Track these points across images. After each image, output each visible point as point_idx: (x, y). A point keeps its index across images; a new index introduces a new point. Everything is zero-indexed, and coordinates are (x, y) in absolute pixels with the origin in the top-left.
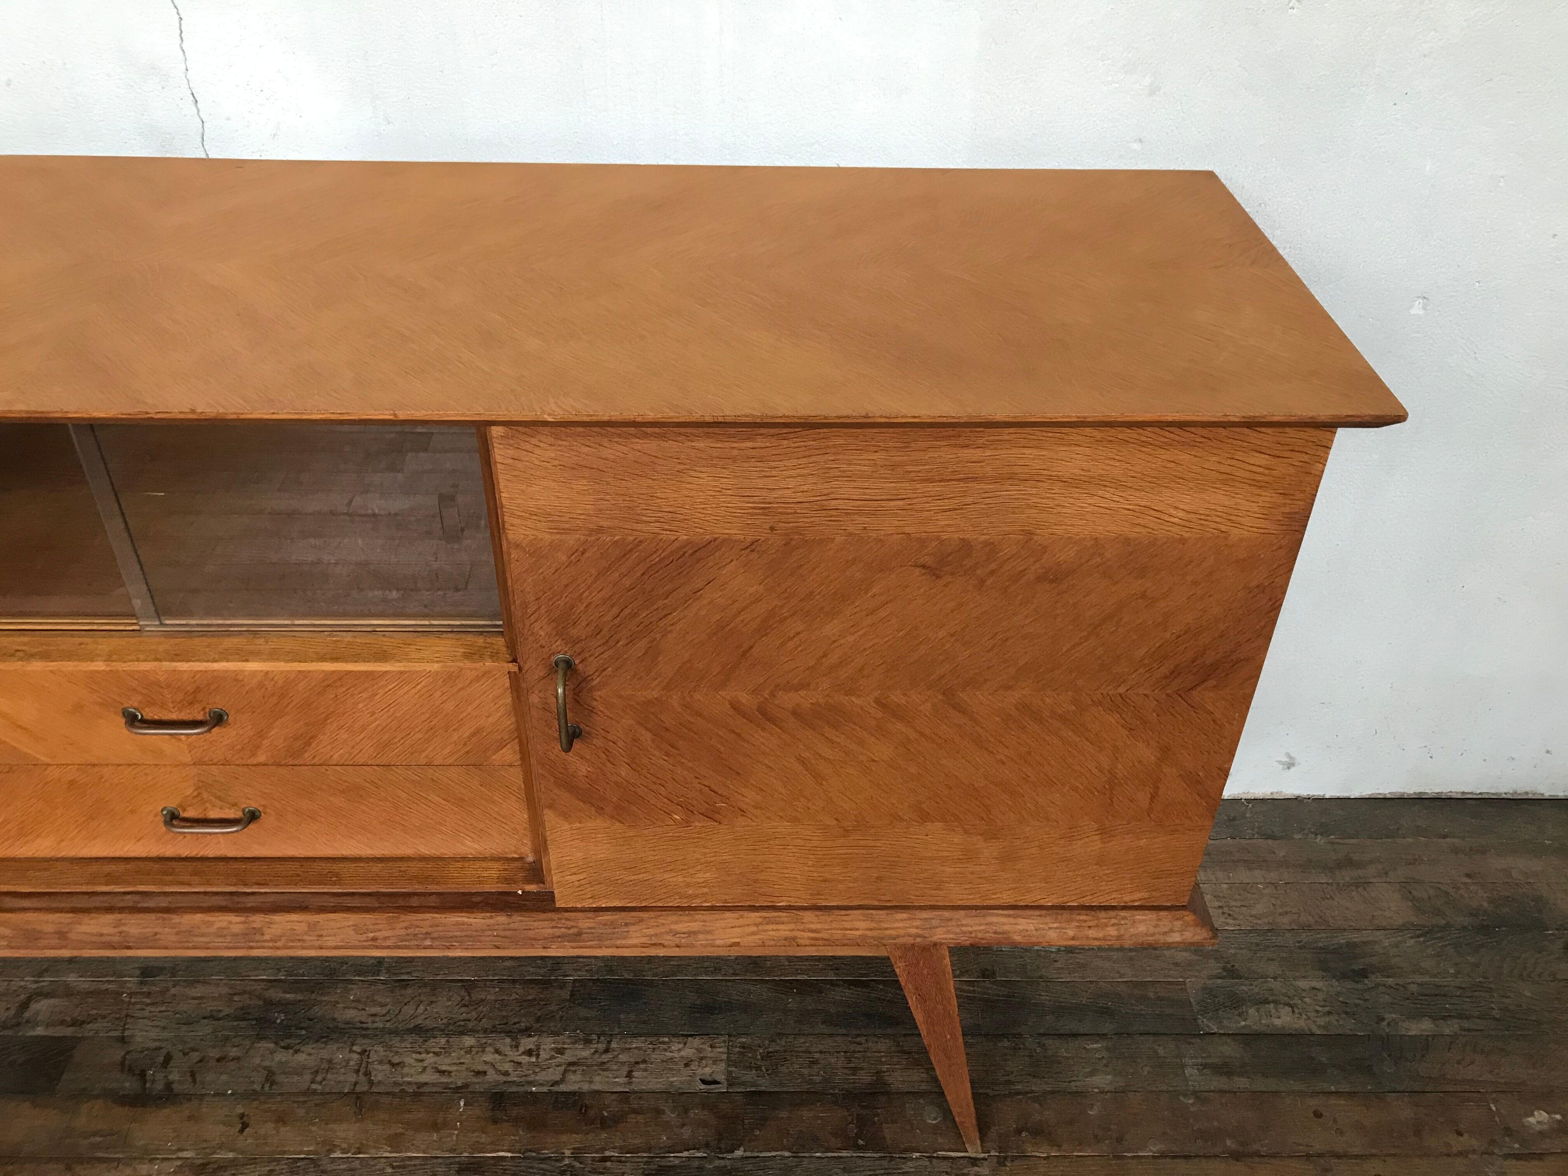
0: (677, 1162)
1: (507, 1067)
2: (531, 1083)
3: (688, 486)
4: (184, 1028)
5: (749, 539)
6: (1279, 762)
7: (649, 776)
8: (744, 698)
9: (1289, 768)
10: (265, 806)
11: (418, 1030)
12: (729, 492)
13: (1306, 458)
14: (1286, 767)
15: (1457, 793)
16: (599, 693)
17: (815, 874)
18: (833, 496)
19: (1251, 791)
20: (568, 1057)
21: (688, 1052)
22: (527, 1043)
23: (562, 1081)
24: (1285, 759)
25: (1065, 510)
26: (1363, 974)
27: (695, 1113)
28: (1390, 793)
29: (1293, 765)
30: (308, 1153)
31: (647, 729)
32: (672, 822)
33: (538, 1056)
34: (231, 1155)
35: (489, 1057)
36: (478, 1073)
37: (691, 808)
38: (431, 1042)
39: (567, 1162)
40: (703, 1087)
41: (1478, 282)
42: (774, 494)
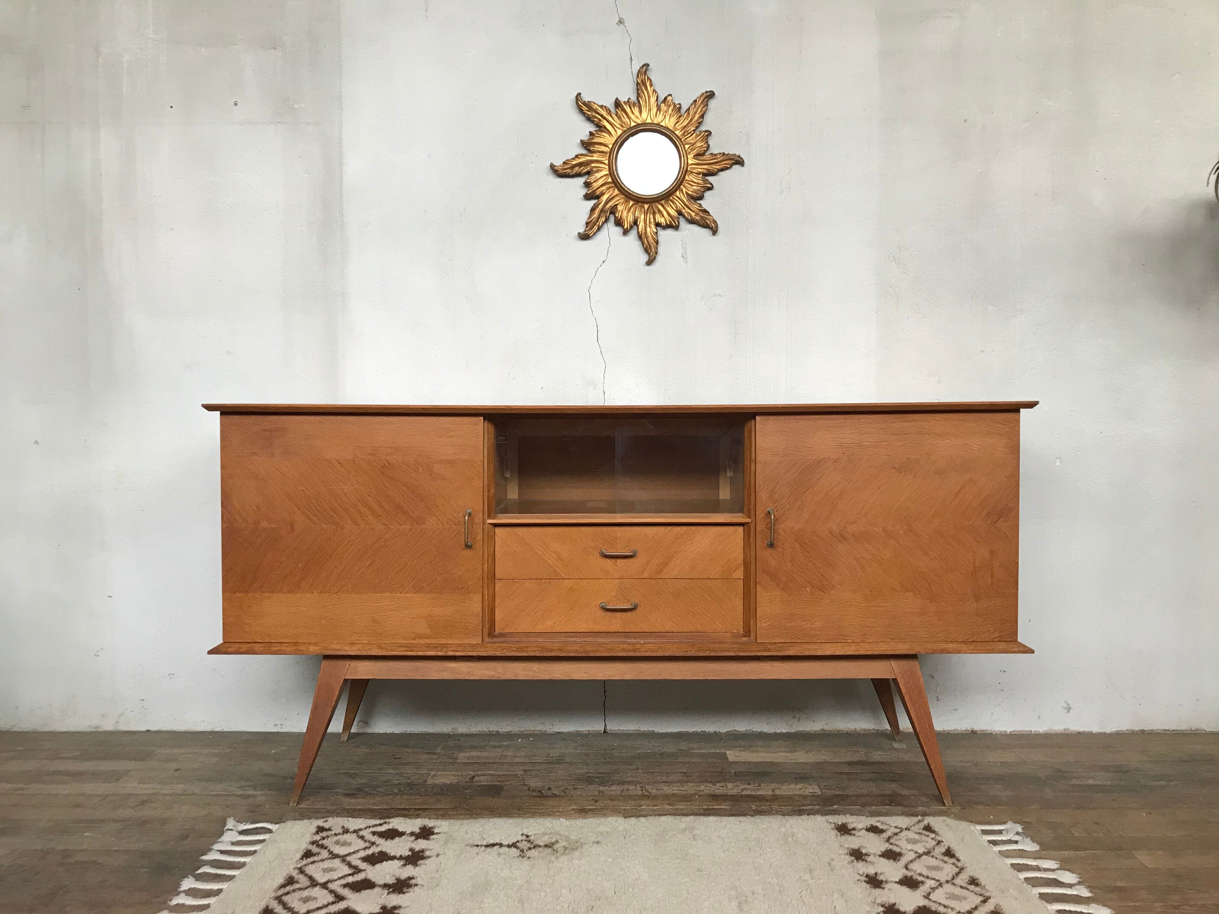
1: (713, 789)
2: (727, 793)
3: (817, 437)
4: (553, 782)
5: (836, 458)
6: (1063, 707)
7: (798, 567)
8: (835, 528)
9: (1069, 712)
10: (642, 600)
12: (829, 440)
13: (1013, 425)
14: (1067, 711)
15: (1161, 730)
16: (781, 526)
17: (863, 623)
18: (864, 441)
19: (1053, 728)
20: (742, 787)
21: (799, 787)
22: (720, 784)
23: (742, 792)
24: (1065, 706)
25: (938, 445)
26: (1127, 771)
27: (810, 799)
28: (1126, 730)
29: (1070, 708)
31: (798, 543)
32: (806, 592)
33: (727, 787)
35: (703, 788)
36: (700, 791)
37: (814, 584)
38: (673, 785)
40: (810, 794)
41: (1078, 451)
42: (845, 440)
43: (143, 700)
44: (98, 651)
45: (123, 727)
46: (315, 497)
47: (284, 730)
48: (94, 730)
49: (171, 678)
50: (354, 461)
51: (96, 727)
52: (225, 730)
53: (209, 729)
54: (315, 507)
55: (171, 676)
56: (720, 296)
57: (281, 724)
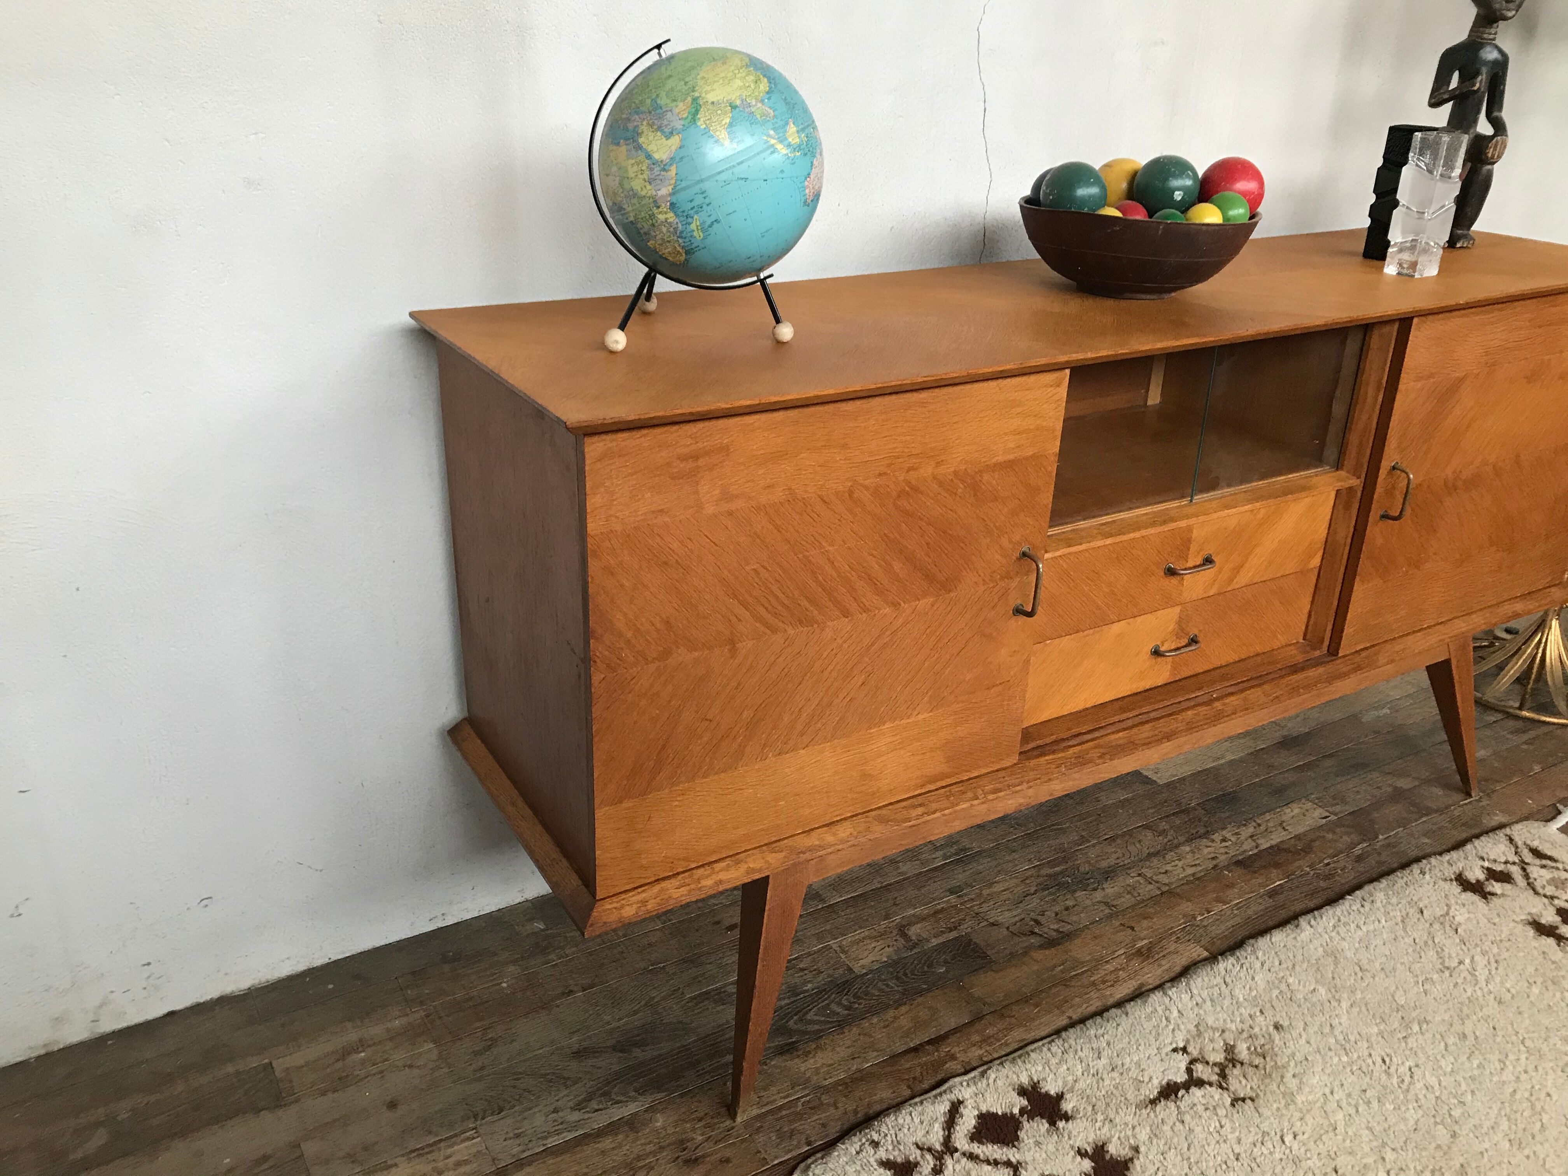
0: (1360, 852)
1: (1223, 850)
2: (1245, 851)
3: (1467, 343)
4: (1021, 905)
5: (1478, 371)
8: (1450, 476)
10: (1200, 631)
11: (1150, 855)
12: (1478, 344)
17: (1443, 600)
18: (1510, 341)
20: (1245, 834)
21: (1297, 811)
22: (1217, 837)
23: (1258, 845)
27: (1338, 830)
30: (1185, 923)
32: (1401, 574)
33: (1230, 840)
34: (1145, 942)
35: (1206, 851)
36: (1213, 858)
37: (1412, 562)
38: (1168, 857)
39: (1312, 873)
40: (1324, 821)
42: (1493, 342)
43: (149, 964)
44: (17, 907)
45: (108, 1025)
46: (778, 577)
47: (450, 921)
48: (42, 1052)
49: (206, 906)
50: (851, 493)
51: (45, 1045)
52: (334, 958)
53: (302, 967)
54: (777, 598)
55: (205, 902)
56: (1163, 43)
57: (443, 914)
